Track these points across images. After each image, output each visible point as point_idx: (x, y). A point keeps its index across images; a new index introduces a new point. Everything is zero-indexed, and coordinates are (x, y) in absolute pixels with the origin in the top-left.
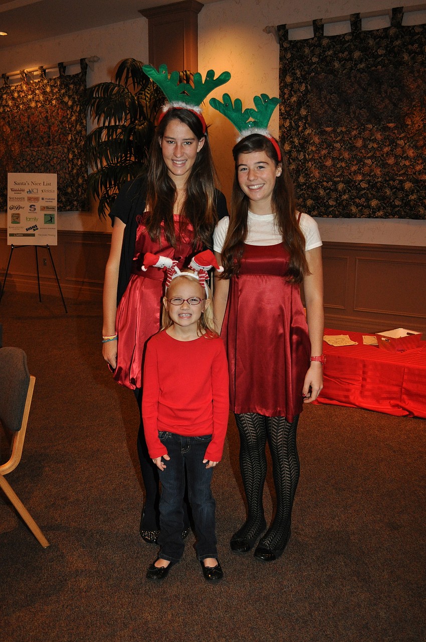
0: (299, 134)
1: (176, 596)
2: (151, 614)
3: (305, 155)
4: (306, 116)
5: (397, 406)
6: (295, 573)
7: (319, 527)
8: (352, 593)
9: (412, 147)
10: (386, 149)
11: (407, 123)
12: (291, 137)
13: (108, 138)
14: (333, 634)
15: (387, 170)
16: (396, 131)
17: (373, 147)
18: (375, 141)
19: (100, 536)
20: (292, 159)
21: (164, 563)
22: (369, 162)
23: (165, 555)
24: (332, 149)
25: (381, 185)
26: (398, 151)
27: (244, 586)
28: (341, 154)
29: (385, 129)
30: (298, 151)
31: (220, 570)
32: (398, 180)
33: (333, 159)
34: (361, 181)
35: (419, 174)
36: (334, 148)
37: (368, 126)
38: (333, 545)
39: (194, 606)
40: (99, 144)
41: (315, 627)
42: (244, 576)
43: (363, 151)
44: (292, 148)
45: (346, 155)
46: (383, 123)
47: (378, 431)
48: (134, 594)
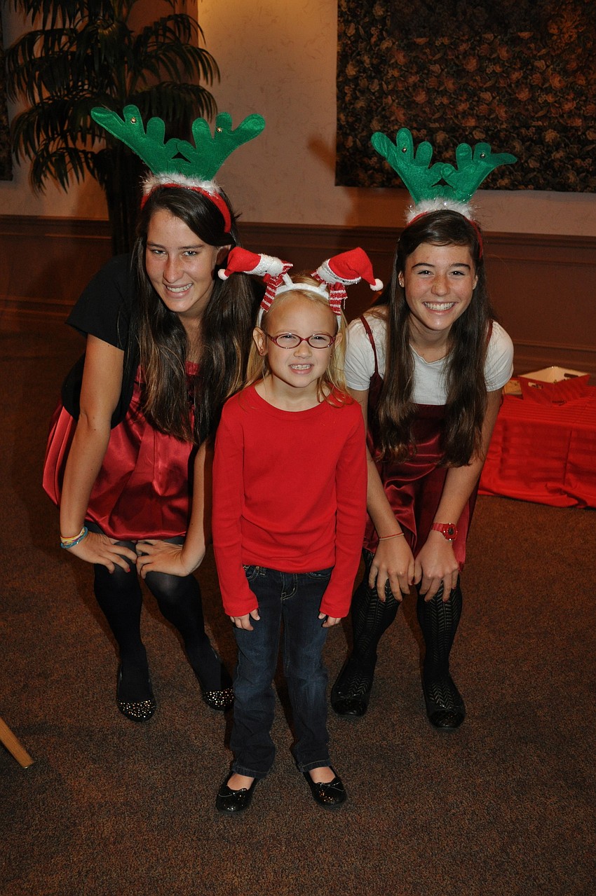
0: (371, 49)
1: (274, 839)
2: (238, 874)
3: (381, 85)
4: (384, 18)
5: (560, 491)
6: (463, 781)
7: (482, 697)
8: (563, 808)
9: (559, 73)
10: (516, 76)
11: (552, 31)
12: (359, 54)
13: (47, 53)
14: (549, 882)
15: (516, 110)
16: (532, 46)
17: (494, 71)
18: (497, 61)
19: (119, 738)
20: (359, 91)
21: (242, 783)
22: (487, 96)
23: (244, 769)
24: (427, 74)
25: (506, 135)
26: (536, 79)
27: (384, 810)
28: (441, 83)
29: (515, 41)
30: (370, 78)
31: (341, 786)
32: (534, 126)
33: (428, 91)
34: (475, 128)
35: (569, 117)
36: (430, 73)
37: (486, 36)
38: (512, 729)
39: (310, 854)
40: (33, 63)
41: (518, 874)
42: (381, 791)
43: (478, 78)
44: (359, 72)
45: (450, 85)
46: (512, 31)
47: (536, 532)
48: (199, 840)
